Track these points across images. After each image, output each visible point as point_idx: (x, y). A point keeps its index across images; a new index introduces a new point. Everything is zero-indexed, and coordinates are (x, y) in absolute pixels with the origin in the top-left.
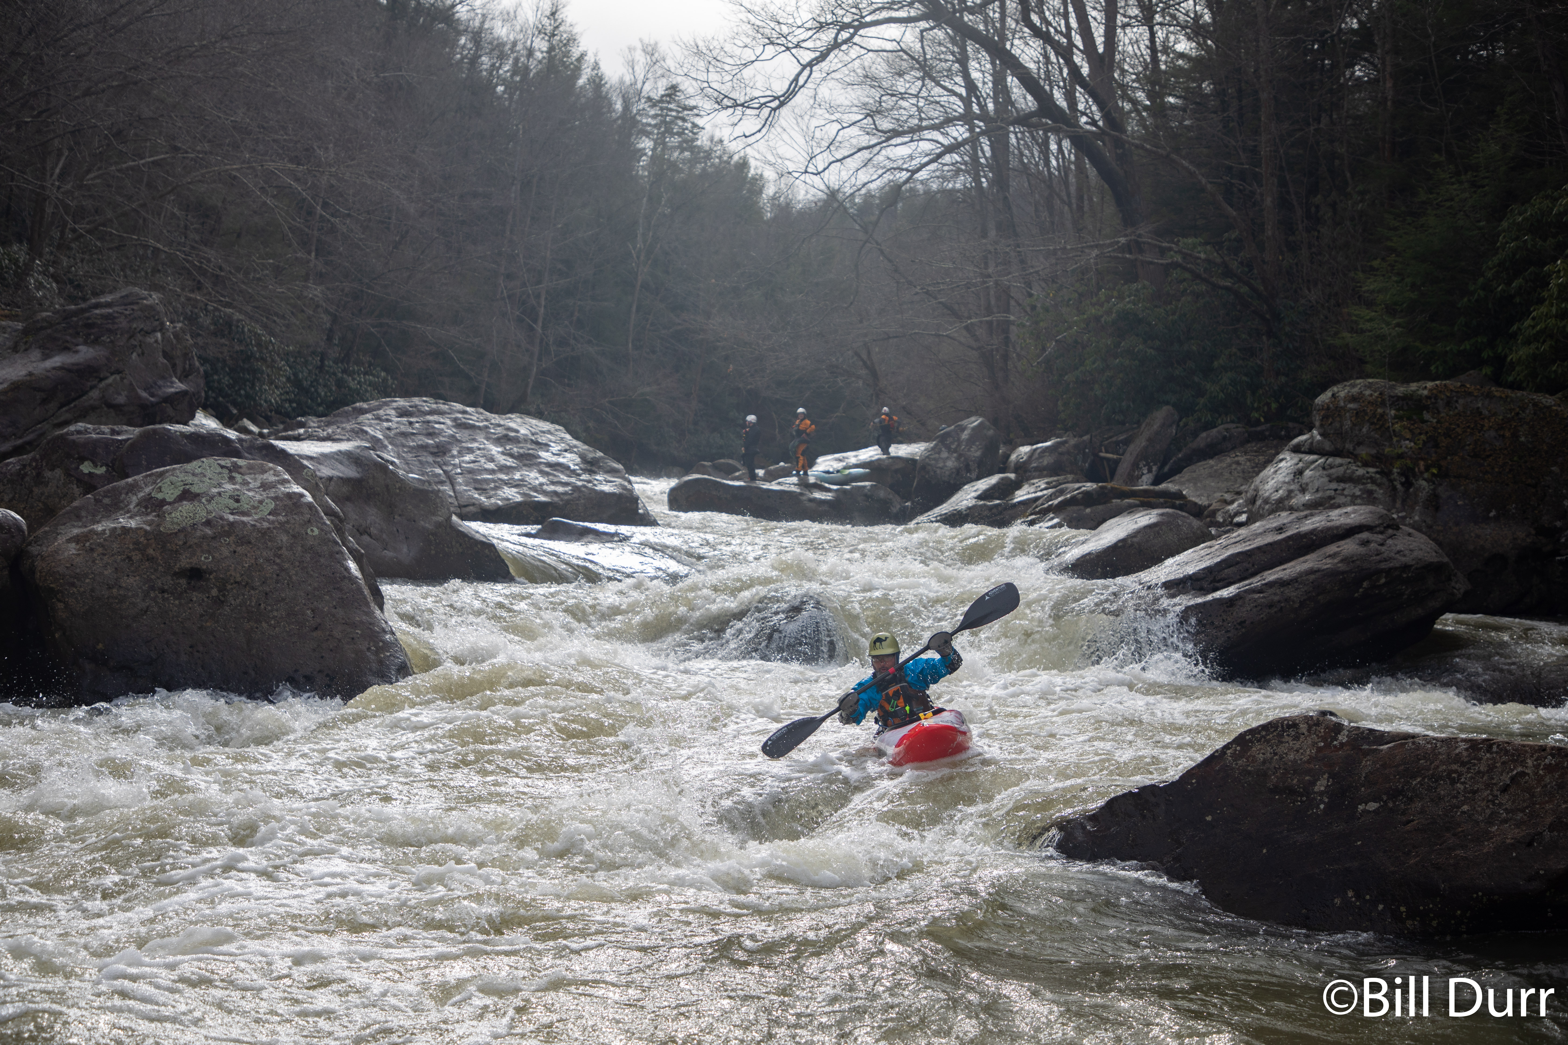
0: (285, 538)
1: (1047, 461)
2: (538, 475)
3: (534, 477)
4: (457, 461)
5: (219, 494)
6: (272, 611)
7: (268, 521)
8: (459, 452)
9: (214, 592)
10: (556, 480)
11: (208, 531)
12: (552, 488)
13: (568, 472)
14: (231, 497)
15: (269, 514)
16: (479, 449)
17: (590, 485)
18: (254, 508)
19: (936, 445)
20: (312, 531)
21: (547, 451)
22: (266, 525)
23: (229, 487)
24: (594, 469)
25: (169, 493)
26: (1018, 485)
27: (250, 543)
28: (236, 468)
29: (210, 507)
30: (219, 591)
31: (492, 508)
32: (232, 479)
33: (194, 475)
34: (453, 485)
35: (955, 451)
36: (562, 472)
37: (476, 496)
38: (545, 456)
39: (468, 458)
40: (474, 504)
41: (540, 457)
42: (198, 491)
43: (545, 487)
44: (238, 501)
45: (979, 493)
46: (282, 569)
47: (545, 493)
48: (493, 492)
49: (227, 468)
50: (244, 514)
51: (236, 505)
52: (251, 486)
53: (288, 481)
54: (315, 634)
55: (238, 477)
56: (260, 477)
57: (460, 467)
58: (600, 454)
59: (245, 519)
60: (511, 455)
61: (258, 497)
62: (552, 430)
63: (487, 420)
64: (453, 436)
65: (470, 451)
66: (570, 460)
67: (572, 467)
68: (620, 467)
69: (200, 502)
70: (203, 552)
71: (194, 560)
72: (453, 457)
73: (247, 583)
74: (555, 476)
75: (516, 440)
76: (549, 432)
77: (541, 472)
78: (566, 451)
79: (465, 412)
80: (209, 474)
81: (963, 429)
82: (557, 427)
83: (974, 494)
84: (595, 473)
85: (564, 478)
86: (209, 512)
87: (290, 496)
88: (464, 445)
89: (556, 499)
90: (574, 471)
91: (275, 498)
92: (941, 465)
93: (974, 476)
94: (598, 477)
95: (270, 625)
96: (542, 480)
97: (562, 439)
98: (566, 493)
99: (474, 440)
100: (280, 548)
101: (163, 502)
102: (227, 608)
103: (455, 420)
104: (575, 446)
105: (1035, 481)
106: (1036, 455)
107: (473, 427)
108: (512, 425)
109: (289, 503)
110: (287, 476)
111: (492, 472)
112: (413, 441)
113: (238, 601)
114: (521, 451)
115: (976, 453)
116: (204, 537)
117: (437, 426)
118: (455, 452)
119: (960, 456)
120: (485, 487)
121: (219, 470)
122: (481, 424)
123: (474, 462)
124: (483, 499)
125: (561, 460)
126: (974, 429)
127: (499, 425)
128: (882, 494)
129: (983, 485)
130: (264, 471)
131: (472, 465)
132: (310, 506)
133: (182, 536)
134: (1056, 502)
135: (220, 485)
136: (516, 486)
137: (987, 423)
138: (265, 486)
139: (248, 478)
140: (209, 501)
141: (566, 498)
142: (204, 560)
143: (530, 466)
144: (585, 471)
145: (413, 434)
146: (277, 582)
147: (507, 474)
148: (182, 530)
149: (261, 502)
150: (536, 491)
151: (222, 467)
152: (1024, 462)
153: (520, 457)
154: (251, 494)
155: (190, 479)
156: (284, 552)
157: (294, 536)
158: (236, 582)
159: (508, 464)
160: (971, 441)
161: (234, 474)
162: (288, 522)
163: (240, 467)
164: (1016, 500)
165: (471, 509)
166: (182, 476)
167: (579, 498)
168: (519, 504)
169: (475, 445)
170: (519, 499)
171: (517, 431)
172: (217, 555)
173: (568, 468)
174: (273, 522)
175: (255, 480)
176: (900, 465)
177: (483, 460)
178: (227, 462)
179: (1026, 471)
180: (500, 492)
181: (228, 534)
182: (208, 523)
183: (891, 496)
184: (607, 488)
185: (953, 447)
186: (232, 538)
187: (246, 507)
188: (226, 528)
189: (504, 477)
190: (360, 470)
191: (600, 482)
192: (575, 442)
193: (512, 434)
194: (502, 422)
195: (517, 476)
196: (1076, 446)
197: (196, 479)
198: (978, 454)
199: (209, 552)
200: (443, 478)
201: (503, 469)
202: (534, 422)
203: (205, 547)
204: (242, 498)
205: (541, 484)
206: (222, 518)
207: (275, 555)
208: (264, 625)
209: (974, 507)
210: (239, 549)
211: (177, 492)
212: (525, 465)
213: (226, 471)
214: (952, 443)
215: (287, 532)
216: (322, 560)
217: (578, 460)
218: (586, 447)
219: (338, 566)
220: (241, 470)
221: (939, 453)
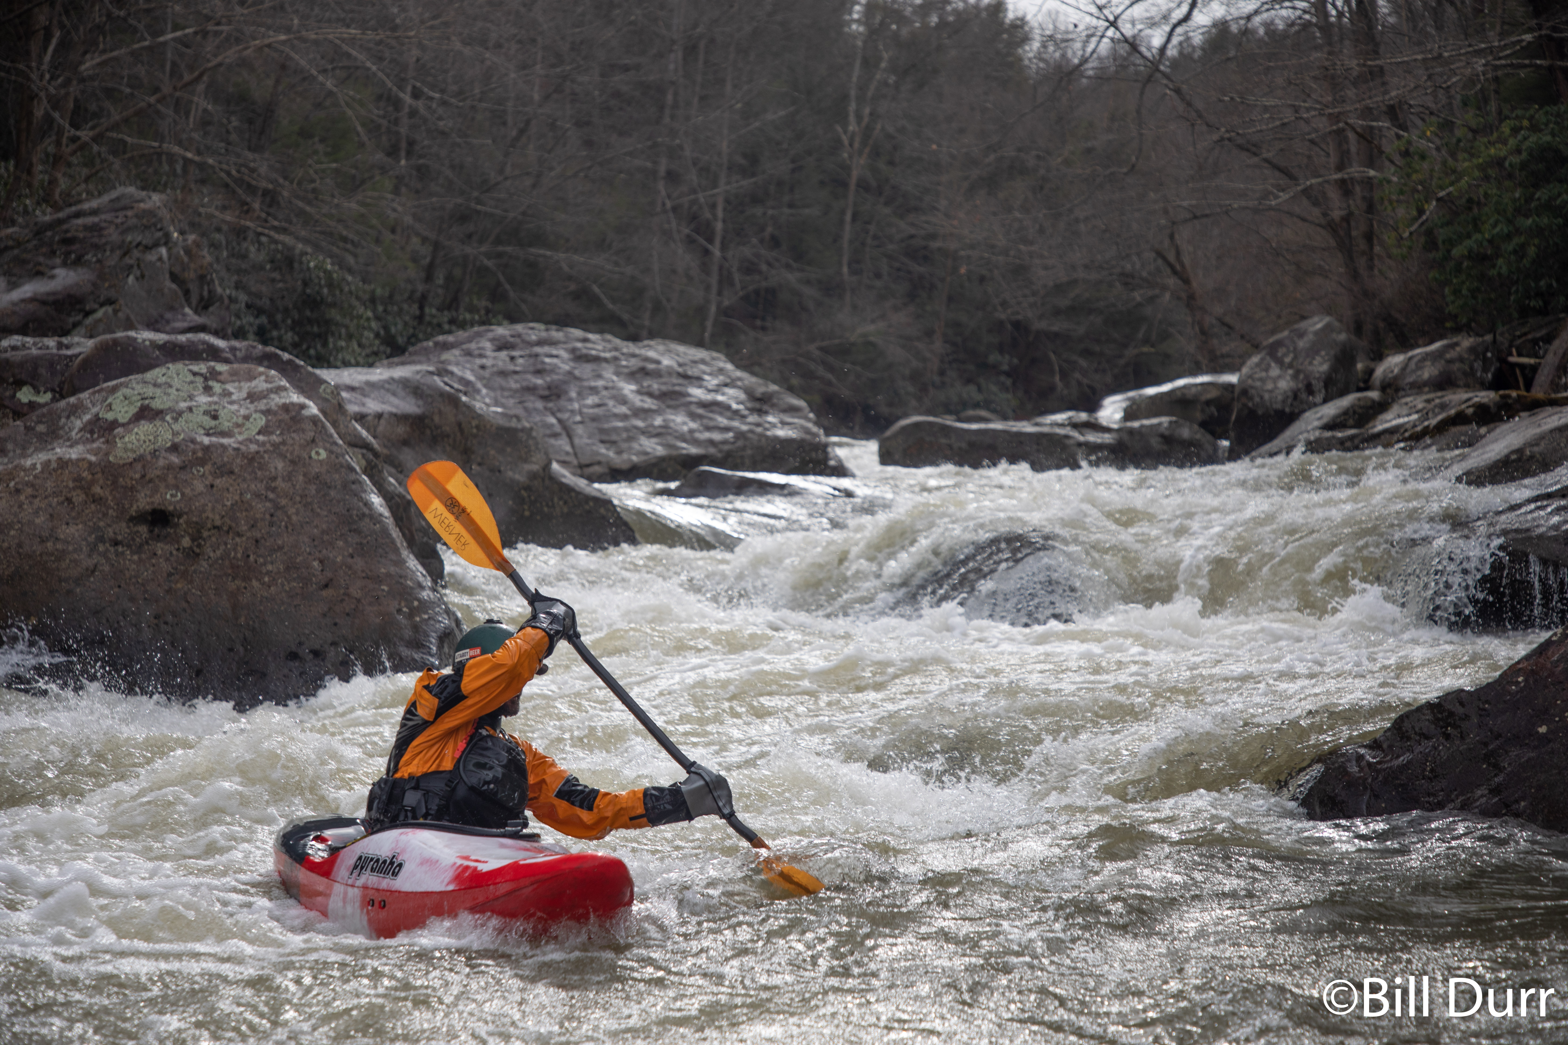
0: (280, 465)
1: (1428, 372)
2: (687, 419)
3: (680, 421)
4: (576, 406)
5: (190, 409)
6: (265, 564)
7: (257, 442)
8: (579, 394)
9: (186, 542)
10: (711, 424)
11: (175, 459)
12: (707, 435)
13: (729, 414)
14: (206, 413)
15: (259, 433)
16: (606, 388)
17: (759, 430)
18: (238, 425)
19: (1262, 359)
20: (318, 453)
21: (700, 387)
22: (253, 447)
23: (203, 399)
24: (765, 408)
25: (122, 411)
26: (1381, 407)
27: (232, 472)
28: (214, 375)
29: (176, 427)
30: (193, 540)
31: (625, 466)
32: (208, 390)
33: (155, 385)
34: (570, 437)
35: (1290, 366)
36: (721, 414)
37: (603, 451)
38: (697, 393)
39: (591, 400)
40: (599, 463)
41: (689, 395)
42: (161, 407)
43: (697, 435)
44: (215, 417)
45: (1325, 420)
46: (277, 507)
47: (696, 442)
48: (624, 445)
49: (201, 375)
50: (223, 434)
51: (213, 423)
52: (234, 397)
53: (285, 389)
54: (324, 593)
55: (217, 387)
56: (246, 386)
57: (581, 413)
58: (774, 388)
59: (225, 441)
60: (650, 395)
61: (243, 412)
62: (708, 359)
63: (616, 349)
64: (570, 373)
65: (594, 390)
66: (732, 397)
67: (735, 406)
68: (801, 403)
69: (163, 420)
70: (168, 487)
71: (157, 499)
72: (570, 400)
73: (230, 528)
74: (711, 419)
75: (657, 374)
76: (703, 361)
77: (693, 416)
78: (726, 385)
79: (586, 340)
80: (176, 383)
81: (1301, 335)
82: (715, 354)
83: (1317, 423)
84: (766, 413)
85: (722, 421)
86: (175, 434)
87: (286, 408)
88: (586, 384)
89: (712, 450)
90: (736, 412)
91: (267, 412)
92: (1269, 386)
93: (1319, 398)
94: (770, 419)
95: (263, 584)
96: (693, 425)
97: (721, 371)
98: (725, 442)
99: (599, 376)
100: (274, 479)
101: (114, 424)
102: (204, 564)
103: (573, 350)
104: (739, 379)
105: (1408, 399)
106: (1412, 365)
107: (597, 359)
108: (651, 354)
109: (286, 417)
110: (284, 383)
111: (625, 417)
112: (516, 382)
113: (218, 553)
114: (664, 388)
115: (1320, 366)
116: (169, 467)
117: (547, 360)
118: (573, 394)
119: (1298, 372)
120: (614, 437)
121: (190, 378)
122: (607, 355)
123: (599, 406)
124: (611, 454)
125: (720, 398)
126: (1316, 333)
127: (634, 356)
128: (1185, 433)
129: (1330, 410)
130: (251, 377)
131: (596, 410)
132: (314, 420)
133: (138, 467)
134: (1433, 422)
135: (191, 397)
136: (657, 435)
137: (1337, 324)
138: (252, 397)
139: (230, 387)
140: (176, 420)
141: (726, 447)
142: (170, 498)
143: (675, 408)
144: (752, 410)
145: (516, 372)
146: (271, 524)
147: (644, 420)
148: (140, 459)
149: (247, 418)
150: (685, 441)
151: (195, 374)
152: (1396, 378)
153: (663, 396)
154: (235, 407)
155: (150, 391)
156: (280, 483)
157: (292, 462)
158: (215, 527)
159: (646, 406)
160: (1313, 351)
161: (211, 383)
162: (284, 443)
163: (220, 373)
164: (1380, 428)
165: (597, 469)
166: (139, 388)
167: (744, 448)
168: (662, 459)
169: (600, 383)
170: (660, 451)
171: (658, 362)
172: (187, 491)
173: (728, 408)
174: (263, 444)
175: (240, 389)
176: (1213, 394)
177: (611, 403)
178: (201, 367)
179: (1397, 390)
180: (635, 446)
181: (202, 462)
182: (174, 448)
183: (1198, 436)
184: (781, 433)
185: (1287, 360)
186: (208, 467)
187: (226, 425)
188: (200, 454)
189: (640, 424)
190: (420, 403)
191: (774, 426)
192: (739, 373)
193: (651, 366)
194: (637, 351)
195: (658, 421)
196: (1472, 350)
197: (158, 391)
198: (1325, 367)
199: (177, 488)
200: (558, 428)
201: (638, 412)
202: (681, 349)
203: (171, 479)
204: (222, 413)
205: (691, 431)
206: (193, 441)
207: (268, 488)
208: (255, 583)
209: (1317, 440)
210: (218, 482)
211: (133, 410)
212: (669, 407)
213: (199, 380)
214: (1285, 355)
215: (283, 456)
216: (333, 493)
217: (742, 396)
218: (754, 380)
219: (355, 500)
220: (222, 378)
221: (1267, 370)
